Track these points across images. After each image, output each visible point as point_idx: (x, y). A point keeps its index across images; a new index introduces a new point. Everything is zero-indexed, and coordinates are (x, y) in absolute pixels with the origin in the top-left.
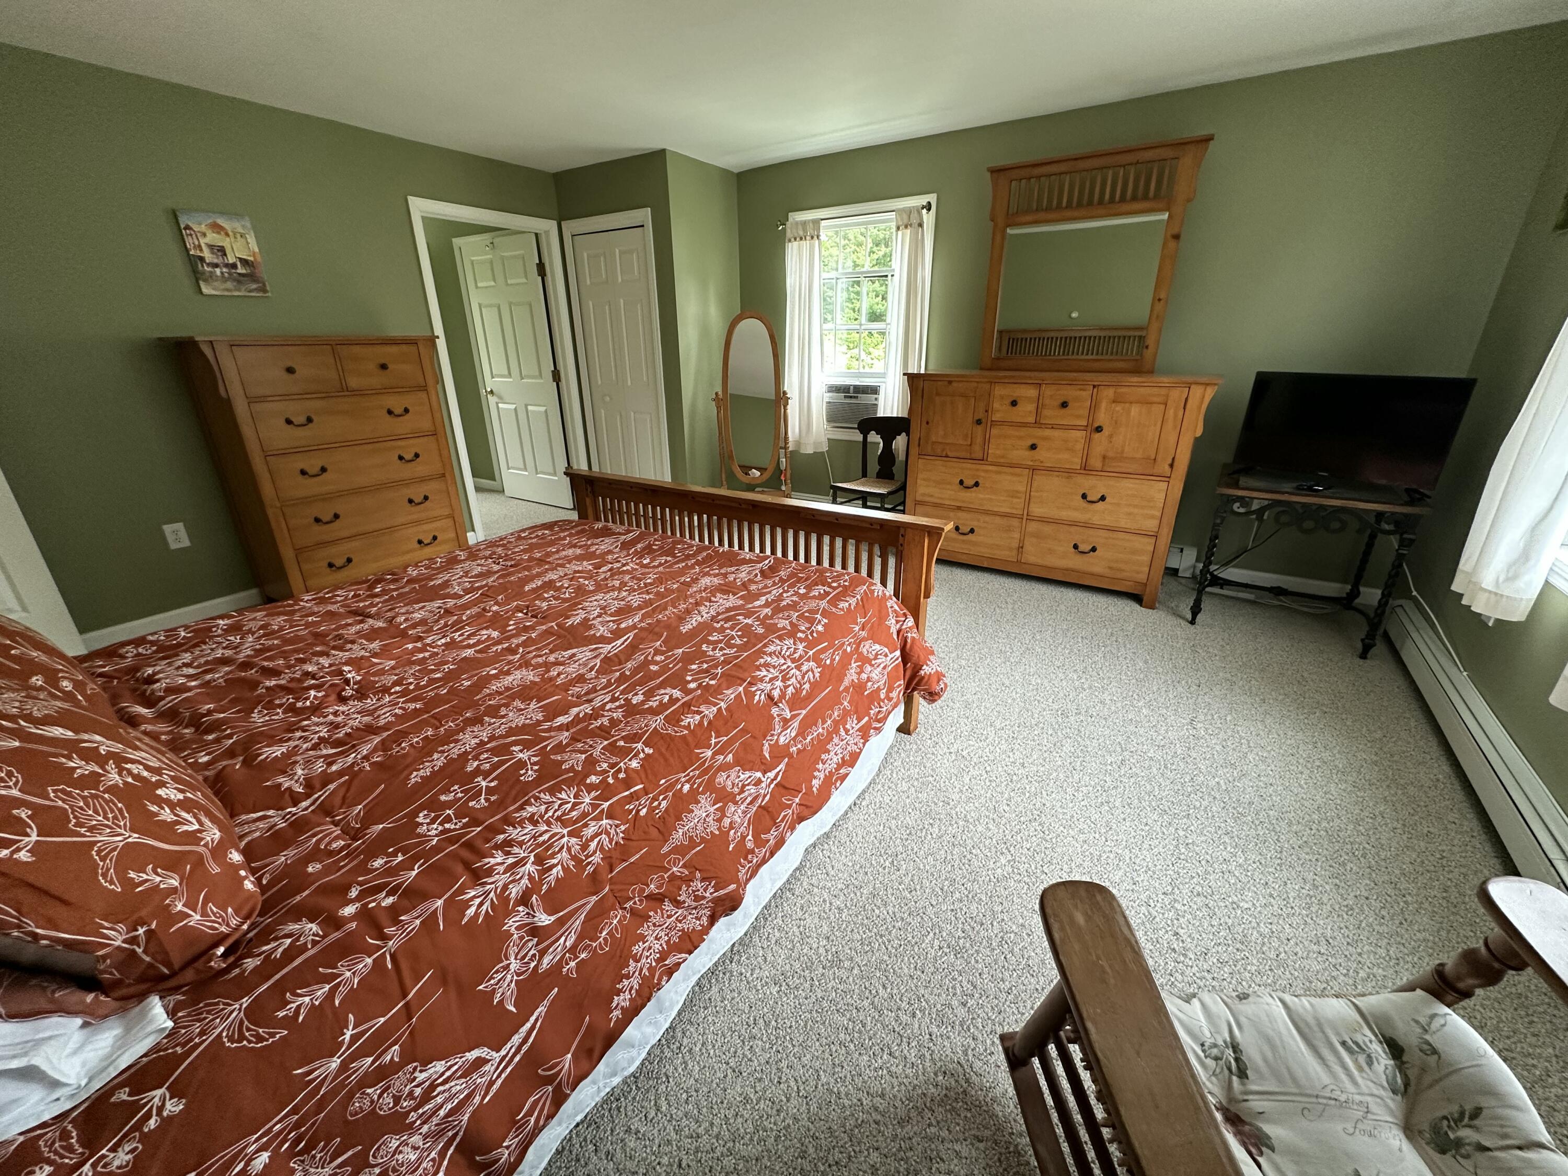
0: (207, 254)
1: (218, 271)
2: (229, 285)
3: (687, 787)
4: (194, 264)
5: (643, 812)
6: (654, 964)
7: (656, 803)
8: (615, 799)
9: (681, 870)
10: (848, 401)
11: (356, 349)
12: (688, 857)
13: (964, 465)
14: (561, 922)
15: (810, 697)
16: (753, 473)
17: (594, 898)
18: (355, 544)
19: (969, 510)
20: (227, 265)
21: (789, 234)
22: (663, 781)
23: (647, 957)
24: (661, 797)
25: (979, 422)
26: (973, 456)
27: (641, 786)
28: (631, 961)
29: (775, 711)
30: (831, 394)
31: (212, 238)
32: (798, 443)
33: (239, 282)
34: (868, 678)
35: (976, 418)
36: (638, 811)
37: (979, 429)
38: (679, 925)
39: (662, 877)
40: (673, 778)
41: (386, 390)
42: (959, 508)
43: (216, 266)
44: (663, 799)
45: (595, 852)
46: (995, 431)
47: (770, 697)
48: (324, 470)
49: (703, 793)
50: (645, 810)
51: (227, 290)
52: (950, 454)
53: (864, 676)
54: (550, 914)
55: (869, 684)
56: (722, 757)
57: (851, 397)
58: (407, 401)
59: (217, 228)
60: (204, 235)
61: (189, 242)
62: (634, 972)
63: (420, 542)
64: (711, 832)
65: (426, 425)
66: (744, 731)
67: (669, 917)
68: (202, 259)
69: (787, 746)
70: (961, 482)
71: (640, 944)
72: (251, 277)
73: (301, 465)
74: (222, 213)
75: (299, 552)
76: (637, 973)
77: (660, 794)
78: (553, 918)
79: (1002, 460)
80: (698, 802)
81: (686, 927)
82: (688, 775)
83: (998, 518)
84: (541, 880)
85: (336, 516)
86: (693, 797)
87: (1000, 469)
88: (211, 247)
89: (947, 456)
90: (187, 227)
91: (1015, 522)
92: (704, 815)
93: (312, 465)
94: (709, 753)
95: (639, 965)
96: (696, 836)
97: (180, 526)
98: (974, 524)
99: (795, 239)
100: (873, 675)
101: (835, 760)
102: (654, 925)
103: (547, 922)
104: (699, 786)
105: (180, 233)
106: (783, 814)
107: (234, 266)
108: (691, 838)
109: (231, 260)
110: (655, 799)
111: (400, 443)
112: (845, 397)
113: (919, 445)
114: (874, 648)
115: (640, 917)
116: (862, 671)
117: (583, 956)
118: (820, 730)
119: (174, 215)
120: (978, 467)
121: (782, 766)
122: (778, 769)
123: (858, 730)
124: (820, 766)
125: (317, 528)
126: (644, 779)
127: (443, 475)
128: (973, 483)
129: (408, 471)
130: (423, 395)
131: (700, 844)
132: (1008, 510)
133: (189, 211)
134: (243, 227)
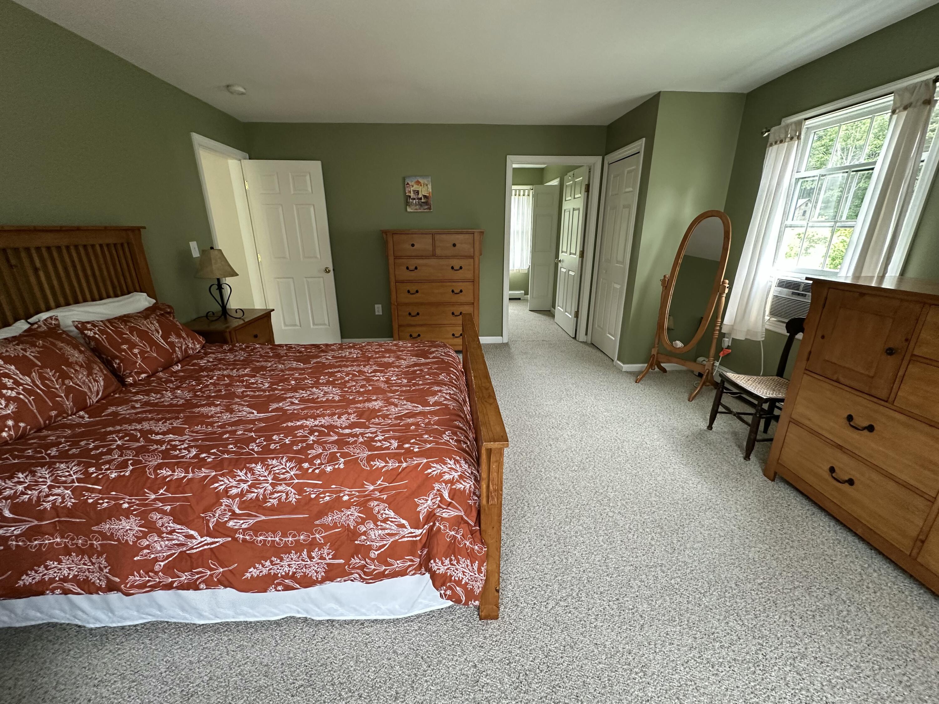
0: (412, 195)
1: (414, 201)
2: (417, 207)
3: (126, 506)
4: (407, 200)
5: (90, 501)
6: (57, 579)
7: (101, 501)
8: (82, 485)
9: (98, 546)
10: (795, 298)
11: (444, 236)
12: (105, 542)
13: (859, 399)
14: (14, 520)
15: (272, 510)
16: (676, 344)
17: (36, 523)
18: (424, 329)
19: (852, 455)
20: (418, 199)
21: (771, 140)
22: (114, 493)
23: (55, 572)
24: (106, 501)
25: (890, 352)
26: (873, 392)
27: (100, 488)
28: (42, 566)
29: (225, 501)
30: (780, 289)
31: (416, 187)
32: (732, 327)
33: (421, 205)
34: (365, 532)
35: (891, 345)
36: (88, 499)
37: (891, 361)
38: (87, 572)
39: (87, 542)
40: (122, 495)
41: (454, 257)
42: (840, 447)
43: (414, 199)
44: (107, 502)
45: (49, 502)
46: (914, 369)
47: (226, 491)
48: (417, 292)
49: (134, 515)
50: (91, 501)
51: (416, 209)
52: (842, 379)
53: (363, 529)
54: (11, 512)
55: (363, 537)
56: (161, 504)
57: (799, 294)
58: (462, 262)
59: (418, 183)
60: (413, 186)
61: (407, 190)
62: (40, 573)
63: (453, 335)
64: (127, 540)
65: (469, 276)
66: (186, 499)
67: (84, 564)
68: (410, 196)
69: (236, 531)
70: (850, 418)
71: (56, 563)
72: (426, 203)
73: (408, 288)
74: (421, 176)
75: (400, 326)
76: (41, 574)
77: (106, 498)
78: (11, 516)
79: (916, 411)
80: (128, 518)
81: (91, 577)
82: (131, 499)
83: (892, 483)
84: (19, 496)
85: (418, 314)
86: (127, 514)
87: (911, 421)
88: (414, 191)
89: (837, 381)
90: (408, 184)
91: (920, 503)
92: (128, 528)
93: (413, 288)
94: (153, 497)
95: (46, 572)
96: (116, 535)
97: (380, 306)
98: (855, 475)
99: (776, 143)
100: (372, 533)
101: (287, 569)
102: (73, 561)
103: (7, 515)
104: (135, 510)
105: (405, 185)
106: (200, 569)
107: (421, 199)
108: (112, 534)
109: (420, 196)
110: (102, 499)
111: (454, 284)
112: (793, 293)
113: (808, 359)
114: (387, 512)
115: (67, 552)
116: (362, 523)
117: (20, 543)
118: (277, 539)
119: (404, 179)
120: (876, 407)
121: (221, 540)
122: (216, 540)
123: (328, 565)
124: (268, 563)
125: (409, 318)
126: (105, 486)
127: (473, 304)
128: (866, 424)
129: (455, 298)
130: (472, 260)
131: (115, 541)
132: (912, 482)
133: (409, 177)
134: (428, 181)
